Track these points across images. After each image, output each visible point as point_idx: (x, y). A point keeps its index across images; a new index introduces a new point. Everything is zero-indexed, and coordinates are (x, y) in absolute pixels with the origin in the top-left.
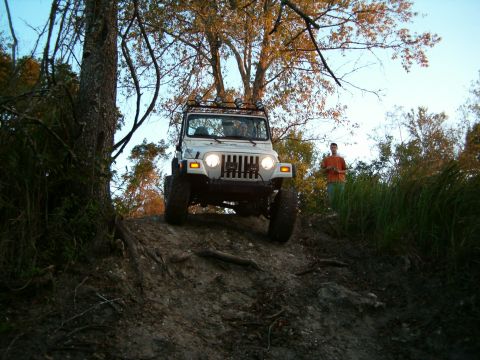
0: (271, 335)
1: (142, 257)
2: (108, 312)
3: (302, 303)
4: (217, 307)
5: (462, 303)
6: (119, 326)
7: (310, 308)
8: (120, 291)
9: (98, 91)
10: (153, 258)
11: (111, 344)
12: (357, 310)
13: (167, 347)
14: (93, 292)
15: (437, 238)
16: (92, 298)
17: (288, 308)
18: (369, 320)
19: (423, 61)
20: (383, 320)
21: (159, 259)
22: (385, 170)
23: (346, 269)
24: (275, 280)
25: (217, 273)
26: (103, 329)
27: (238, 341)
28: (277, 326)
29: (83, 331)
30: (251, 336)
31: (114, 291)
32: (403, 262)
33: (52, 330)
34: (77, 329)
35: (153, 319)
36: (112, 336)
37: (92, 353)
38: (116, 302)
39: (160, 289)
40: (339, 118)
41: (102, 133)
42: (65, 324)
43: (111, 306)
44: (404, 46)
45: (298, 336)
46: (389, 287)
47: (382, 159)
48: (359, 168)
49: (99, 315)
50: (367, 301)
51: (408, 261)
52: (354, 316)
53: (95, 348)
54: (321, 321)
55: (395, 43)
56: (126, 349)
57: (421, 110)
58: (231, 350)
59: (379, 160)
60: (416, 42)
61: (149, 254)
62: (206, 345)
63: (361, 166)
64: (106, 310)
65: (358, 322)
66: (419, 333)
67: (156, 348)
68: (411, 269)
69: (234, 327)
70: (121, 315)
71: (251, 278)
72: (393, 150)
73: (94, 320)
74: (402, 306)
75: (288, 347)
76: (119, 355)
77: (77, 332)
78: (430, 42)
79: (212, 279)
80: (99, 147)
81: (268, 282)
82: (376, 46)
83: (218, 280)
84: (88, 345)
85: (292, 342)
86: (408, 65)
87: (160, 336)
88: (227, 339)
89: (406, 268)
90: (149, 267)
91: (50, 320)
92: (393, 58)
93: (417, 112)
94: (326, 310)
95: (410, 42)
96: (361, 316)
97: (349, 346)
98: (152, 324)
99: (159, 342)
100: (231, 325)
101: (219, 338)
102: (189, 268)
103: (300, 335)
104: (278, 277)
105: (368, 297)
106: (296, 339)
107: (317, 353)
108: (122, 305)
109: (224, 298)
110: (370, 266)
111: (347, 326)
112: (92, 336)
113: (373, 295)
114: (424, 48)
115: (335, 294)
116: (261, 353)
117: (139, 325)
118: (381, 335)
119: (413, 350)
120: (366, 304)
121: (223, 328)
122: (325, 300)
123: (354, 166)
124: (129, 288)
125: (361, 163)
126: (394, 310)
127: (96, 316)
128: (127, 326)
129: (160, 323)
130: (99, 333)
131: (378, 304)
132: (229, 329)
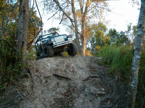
1: (35, 77)
2: (19, 98)
3: (79, 93)
4: (54, 94)
6: (21, 103)
7: (81, 94)
8: (25, 90)
10: (39, 77)
12: (95, 95)
14: (17, 91)
16: (16, 93)
17: (74, 95)
18: (99, 99)
21: (40, 78)
22: (129, 34)
23: (99, 78)
24: (74, 83)
25: (58, 81)
26: (16, 104)
28: (68, 102)
29: (11, 105)
33: (2, 105)
34: (9, 105)
35: (32, 100)
38: (22, 95)
39: (39, 87)
41: (23, 42)
42: (6, 103)
43: (20, 96)
47: (128, 30)
48: (121, 33)
49: (17, 99)
52: (94, 97)
54: (83, 99)
59: (127, 31)
61: (38, 76)
63: (122, 32)
65: (95, 99)
68: (117, 80)
70: (22, 100)
71: (68, 83)
74: (111, 93)
77: (9, 106)
79: (56, 83)
80: (23, 46)
81: (72, 84)
83: (58, 83)
87: (32, 106)
89: (116, 80)
90: (37, 80)
91: (3, 101)
94: (86, 95)
96: (97, 97)
98: (31, 102)
100: (55, 101)
101: (50, 106)
102: (50, 79)
103: (74, 106)
104: (76, 82)
108: (24, 96)
109: (58, 90)
111: (91, 101)
112: (13, 107)
115: (90, 91)
117: (27, 103)
120: (99, 94)
122: (86, 92)
123: (120, 32)
124: (28, 89)
125: (121, 31)
126: (108, 95)
127: (16, 100)
128: (24, 103)
129: (34, 101)
130: (15, 106)
131: (103, 93)
132: (54, 102)
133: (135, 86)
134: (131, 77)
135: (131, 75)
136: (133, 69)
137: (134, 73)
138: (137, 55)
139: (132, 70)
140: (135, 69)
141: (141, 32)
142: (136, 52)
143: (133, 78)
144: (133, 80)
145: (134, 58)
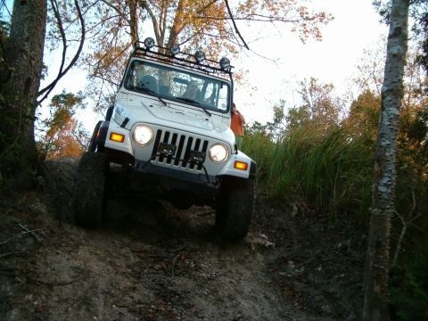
0: (175, 266)
1: (61, 193)
2: (30, 241)
3: (202, 240)
5: (340, 245)
6: (39, 253)
8: (41, 223)
9: (27, 40)
11: (32, 269)
12: (250, 248)
13: (82, 273)
14: (15, 223)
15: (322, 189)
16: (15, 228)
18: (260, 257)
19: (318, 36)
20: (272, 258)
22: (278, 131)
24: (178, 219)
25: (128, 211)
26: (24, 256)
27: (145, 271)
28: (179, 259)
29: (6, 258)
30: (157, 266)
31: (35, 222)
32: (291, 209)
35: (70, 249)
36: (33, 263)
37: (14, 277)
38: (37, 233)
40: (242, 81)
41: (29, 79)
43: (32, 236)
44: (302, 22)
45: (198, 268)
46: (279, 229)
47: (276, 121)
48: (254, 127)
49: (20, 242)
50: (260, 241)
51: (296, 208)
52: (247, 254)
53: (17, 273)
54: (219, 256)
55: (294, 19)
56: (46, 274)
57: (313, 79)
58: (140, 278)
59: (273, 122)
60: (313, 19)
61: (67, 191)
62: (117, 273)
63: (257, 125)
64: (28, 240)
65: (251, 258)
66: (302, 270)
67: (73, 273)
69: (142, 258)
70: (41, 244)
71: (156, 217)
72: (286, 113)
73: (17, 248)
74: (288, 247)
75: (190, 277)
76: (38, 279)
78: (325, 20)
80: (26, 91)
81: (172, 221)
82: (277, 19)
84: (11, 270)
85: (193, 273)
86: (304, 38)
87: (77, 264)
88: (136, 268)
89: (294, 214)
92: (293, 31)
93: (309, 80)
95: (307, 19)
96: (253, 253)
97: (243, 278)
98: (69, 252)
99: (75, 268)
100: (139, 256)
101: (128, 267)
103: (200, 267)
104: (181, 216)
105: (259, 237)
106: (196, 270)
107: (214, 283)
108: (42, 235)
110: (262, 212)
111: (241, 262)
112: (14, 262)
113: (264, 236)
114: (319, 25)
116: (166, 281)
117: (58, 254)
118: (270, 270)
119: (296, 283)
120: (259, 244)
121: (133, 259)
123: (251, 125)
124: (48, 220)
125: (256, 123)
126: (282, 249)
127: (18, 245)
128: (47, 254)
129: (77, 252)
130: (21, 260)
131: (268, 243)
132: (138, 260)
133: (389, 191)
134: (379, 166)
135: (378, 161)
136: (383, 143)
137: (387, 154)
138: (391, 106)
139: (381, 147)
140: (388, 142)
141: (399, 47)
142: (388, 98)
143: (385, 167)
144: (386, 174)
145: (385, 113)
